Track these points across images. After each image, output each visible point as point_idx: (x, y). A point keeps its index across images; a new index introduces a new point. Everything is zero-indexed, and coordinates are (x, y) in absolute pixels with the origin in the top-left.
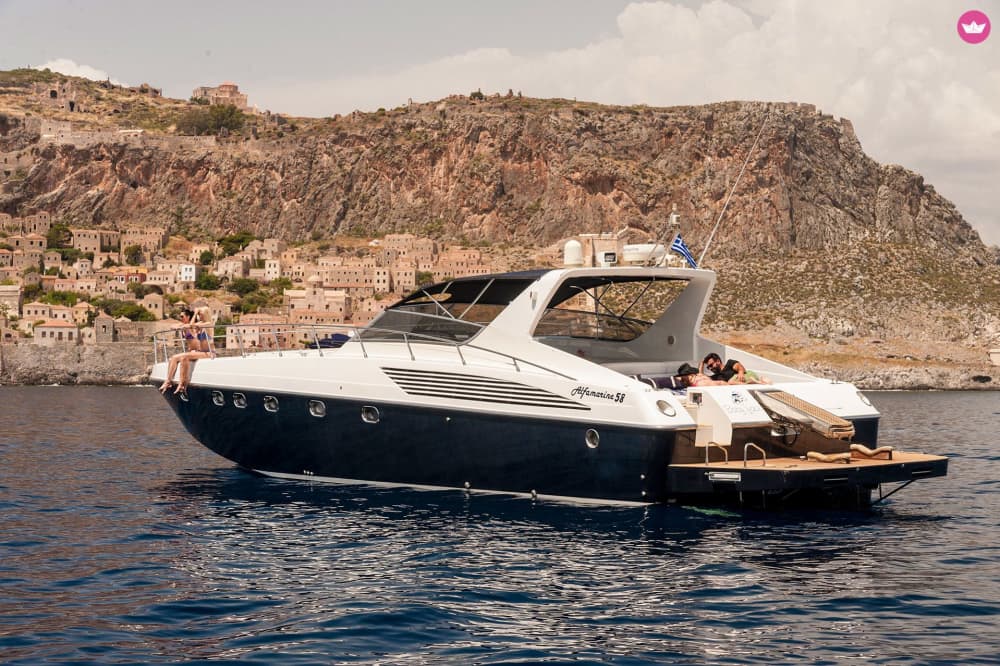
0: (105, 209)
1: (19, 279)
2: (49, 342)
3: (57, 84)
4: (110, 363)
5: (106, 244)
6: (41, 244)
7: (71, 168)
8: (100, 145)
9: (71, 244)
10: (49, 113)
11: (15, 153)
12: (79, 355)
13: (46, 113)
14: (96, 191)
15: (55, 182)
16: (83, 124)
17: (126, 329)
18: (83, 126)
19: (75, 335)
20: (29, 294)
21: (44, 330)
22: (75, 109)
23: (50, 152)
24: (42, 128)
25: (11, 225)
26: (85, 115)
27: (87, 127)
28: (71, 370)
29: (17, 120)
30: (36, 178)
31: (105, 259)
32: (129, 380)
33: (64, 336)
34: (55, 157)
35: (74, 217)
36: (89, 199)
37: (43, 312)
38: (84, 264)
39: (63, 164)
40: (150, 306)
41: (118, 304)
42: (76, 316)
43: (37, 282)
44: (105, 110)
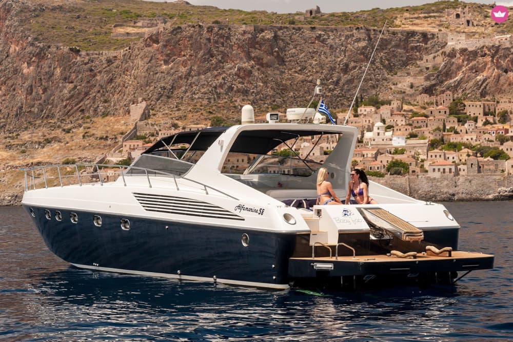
0: (488, 88)
1: (430, 135)
2: (437, 175)
3: (460, 9)
4: (474, 187)
5: (487, 110)
6: (445, 113)
7: (466, 63)
8: (483, 47)
9: (465, 112)
10: (454, 28)
11: (432, 56)
12: (456, 182)
13: (451, 28)
14: (482, 76)
15: (456, 72)
16: (474, 34)
17: (487, 165)
18: (474, 35)
19: (453, 170)
20: (433, 145)
21: (434, 167)
22: (471, 24)
23: (452, 53)
24: (448, 38)
25: (429, 101)
26: (476, 28)
27: (477, 36)
28: (451, 192)
29: (433, 35)
30: (444, 71)
31: (484, 120)
32: (487, 197)
33: (446, 170)
34: (455, 56)
35: (469, 94)
36: (478, 82)
37: (440, 156)
38: (470, 124)
39: (461, 61)
40: (507, 149)
41: (487, 149)
42: (461, 158)
43: (440, 137)
44: (489, 24)
